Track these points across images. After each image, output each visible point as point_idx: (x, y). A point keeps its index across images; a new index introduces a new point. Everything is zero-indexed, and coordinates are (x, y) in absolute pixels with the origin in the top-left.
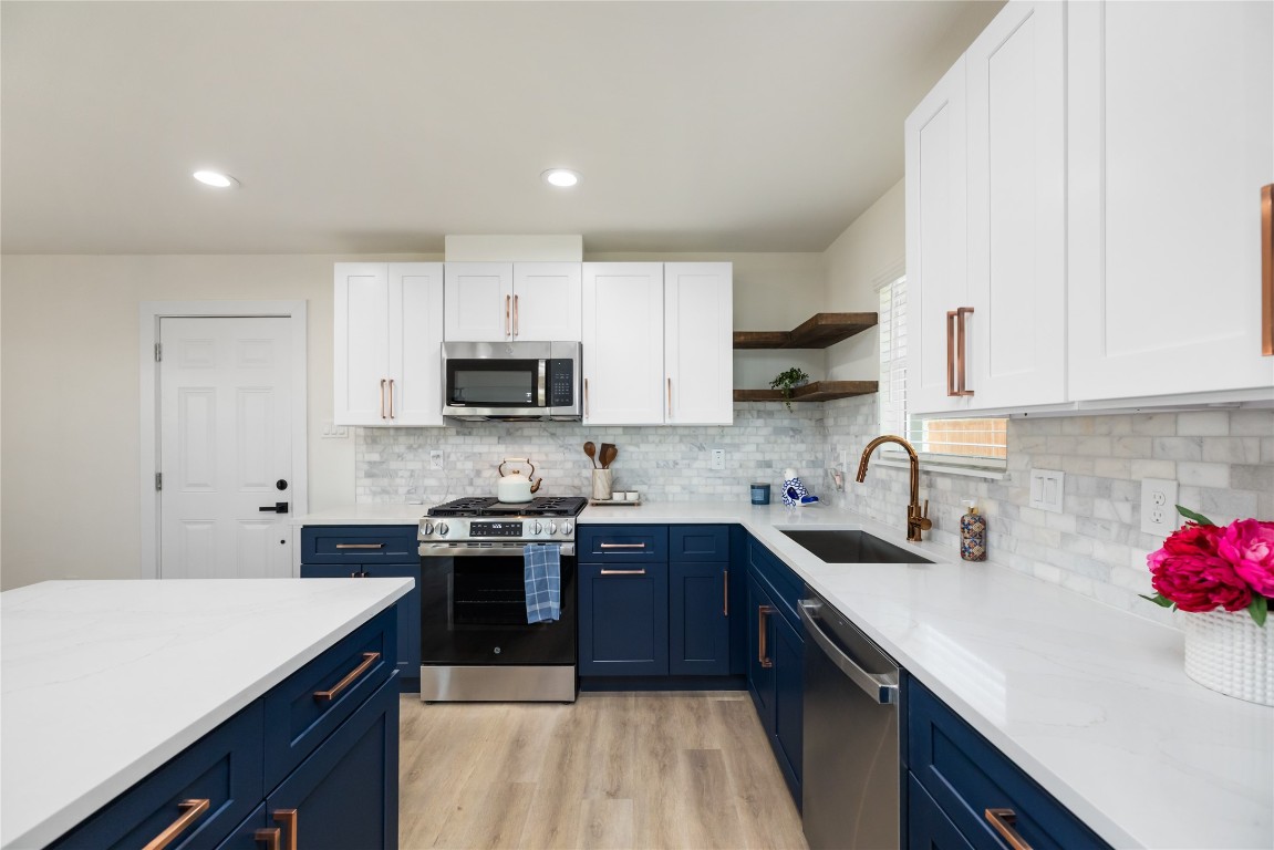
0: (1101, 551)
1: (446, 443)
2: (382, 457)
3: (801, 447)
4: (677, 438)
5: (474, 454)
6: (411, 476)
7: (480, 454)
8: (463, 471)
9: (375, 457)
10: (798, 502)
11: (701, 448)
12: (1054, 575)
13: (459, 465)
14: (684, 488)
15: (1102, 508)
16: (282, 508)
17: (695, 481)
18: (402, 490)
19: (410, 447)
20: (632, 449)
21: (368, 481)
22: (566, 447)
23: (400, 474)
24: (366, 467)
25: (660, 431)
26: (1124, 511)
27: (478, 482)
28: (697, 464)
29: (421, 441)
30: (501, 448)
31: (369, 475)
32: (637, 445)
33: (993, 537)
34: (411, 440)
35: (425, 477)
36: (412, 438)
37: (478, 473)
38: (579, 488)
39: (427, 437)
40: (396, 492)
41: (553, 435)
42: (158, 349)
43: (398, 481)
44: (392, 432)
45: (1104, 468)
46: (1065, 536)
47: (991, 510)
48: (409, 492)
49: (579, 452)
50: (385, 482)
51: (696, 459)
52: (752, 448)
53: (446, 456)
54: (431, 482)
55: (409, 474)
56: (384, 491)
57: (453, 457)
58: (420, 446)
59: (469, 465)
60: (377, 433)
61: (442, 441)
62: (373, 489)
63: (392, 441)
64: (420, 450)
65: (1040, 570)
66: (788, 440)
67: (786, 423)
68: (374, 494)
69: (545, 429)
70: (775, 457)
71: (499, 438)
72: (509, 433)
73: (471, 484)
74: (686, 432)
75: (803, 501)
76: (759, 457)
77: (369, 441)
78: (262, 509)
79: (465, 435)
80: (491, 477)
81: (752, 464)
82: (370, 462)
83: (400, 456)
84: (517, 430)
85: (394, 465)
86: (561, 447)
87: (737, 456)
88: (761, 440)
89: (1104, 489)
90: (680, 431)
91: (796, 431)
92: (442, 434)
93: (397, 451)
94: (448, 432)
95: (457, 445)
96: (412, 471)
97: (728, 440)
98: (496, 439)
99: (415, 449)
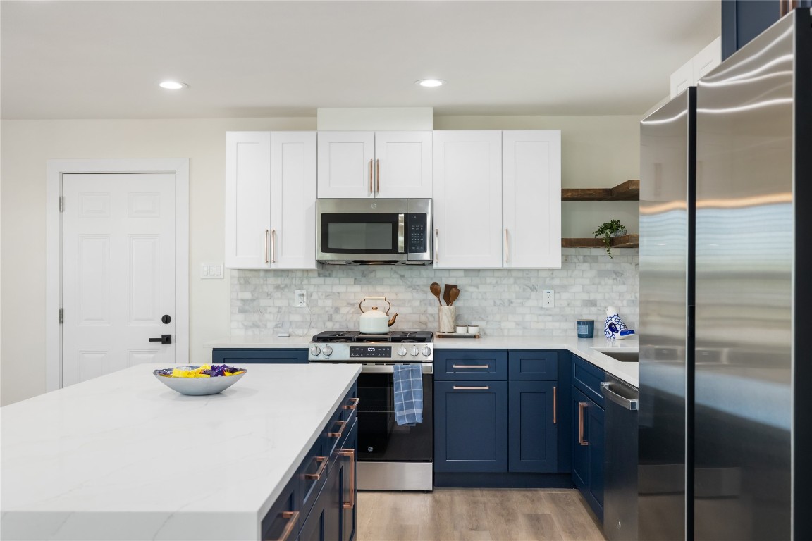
1: (309, 284)
2: (252, 295)
3: (623, 288)
4: (512, 280)
5: (334, 293)
6: (279, 312)
7: (339, 293)
8: (323, 308)
9: (247, 295)
10: (618, 335)
11: (533, 288)
13: (320, 303)
14: (518, 324)
16: (166, 339)
17: (528, 318)
18: (271, 325)
19: (278, 287)
20: (471, 289)
21: (241, 317)
22: (413, 287)
23: (269, 310)
24: (239, 304)
25: (497, 274)
27: (337, 317)
28: (530, 303)
29: (287, 281)
30: (357, 288)
31: (242, 311)
32: (477, 286)
34: (279, 281)
35: (290, 313)
36: (279, 278)
37: (337, 310)
38: (426, 324)
39: (292, 278)
40: (266, 326)
41: (402, 276)
42: (61, 201)
43: (267, 316)
44: (262, 274)
48: (276, 326)
49: (426, 293)
50: (256, 317)
51: (528, 298)
52: (579, 288)
53: (309, 295)
54: (296, 318)
55: (276, 310)
56: (255, 326)
57: (315, 296)
58: (286, 286)
59: (329, 303)
60: (248, 275)
61: (305, 282)
62: (246, 323)
63: (262, 282)
64: (286, 290)
66: (610, 281)
67: (609, 267)
68: (247, 328)
69: (395, 272)
70: (599, 297)
71: (355, 279)
72: (364, 275)
73: (330, 319)
74: (520, 274)
75: (622, 333)
76: (585, 296)
77: (242, 281)
78: (151, 340)
79: (325, 276)
80: (348, 313)
81: (579, 303)
82: (242, 300)
83: (269, 295)
84: (371, 272)
85: (264, 302)
86: (409, 287)
87: (565, 296)
88: (587, 282)
90: (514, 274)
91: (618, 274)
92: (306, 275)
93: (266, 290)
94: (311, 274)
95: (318, 285)
96: (280, 308)
97: (557, 282)
98: (352, 280)
99: (282, 289)
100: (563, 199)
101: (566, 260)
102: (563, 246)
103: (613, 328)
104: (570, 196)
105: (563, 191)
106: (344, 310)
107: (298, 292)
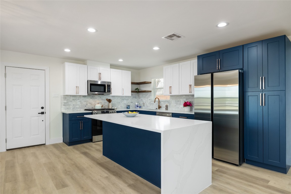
1: (81, 99)
2: (67, 101)
3: (136, 100)
5: (86, 101)
6: (74, 105)
7: (87, 101)
8: (84, 104)
9: (66, 101)
10: (138, 108)
11: (123, 100)
13: (83, 103)
14: (121, 106)
16: (42, 113)
17: (122, 105)
18: (72, 108)
19: (73, 100)
20: (113, 100)
21: (64, 107)
22: (102, 100)
23: (71, 105)
24: (63, 104)
25: (117, 97)
27: (87, 106)
28: (123, 102)
29: (76, 98)
30: (91, 100)
31: (64, 105)
32: (114, 99)
34: (74, 98)
35: (76, 105)
37: (87, 104)
38: (105, 107)
40: (70, 109)
41: (100, 97)
42: (5, 74)
43: (71, 106)
44: (69, 96)
45: (178, 100)
48: (73, 109)
49: (105, 101)
50: (68, 107)
51: (122, 102)
52: (130, 100)
54: (78, 106)
55: (73, 105)
56: (68, 109)
57: (82, 102)
58: (75, 99)
59: (85, 103)
60: (66, 96)
61: (80, 98)
62: (65, 108)
63: (69, 98)
66: (135, 99)
67: (134, 96)
68: (65, 109)
70: (133, 101)
72: (93, 97)
73: (85, 107)
74: (121, 97)
76: (131, 101)
77: (64, 98)
78: (39, 113)
81: (130, 102)
82: (64, 103)
83: (71, 101)
84: (94, 96)
85: (70, 103)
87: (128, 101)
88: (131, 99)
90: (120, 97)
91: (136, 97)
93: (70, 100)
94: (81, 97)
95: (83, 99)
96: (74, 104)
97: (127, 99)
98: (90, 98)
99: (74, 100)
100: (131, 84)
103: (137, 106)
104: (133, 83)
105: (131, 82)
106: (89, 104)
107: (78, 101)
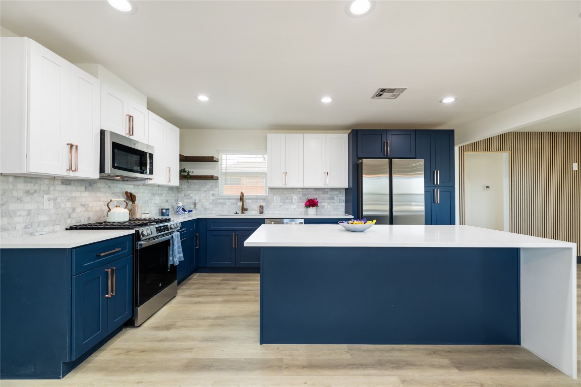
0: (287, 207)
1: (54, 190)
4: (148, 191)
5: (72, 197)
6: (28, 214)
7: (75, 197)
8: (65, 209)
11: (154, 195)
12: (279, 212)
13: (63, 205)
15: (287, 201)
17: (152, 209)
18: (20, 227)
19: (27, 192)
23: (19, 213)
25: (144, 188)
26: (290, 201)
27: (74, 215)
28: (153, 201)
29: (36, 187)
30: (86, 194)
32: (138, 193)
33: (264, 209)
34: (30, 187)
35: (39, 214)
36: (29, 184)
37: (74, 210)
39: (41, 185)
40: (15, 228)
41: (109, 187)
43: (16, 219)
44: (11, 179)
45: (287, 195)
46: (281, 206)
47: (264, 204)
48: (26, 227)
49: (122, 197)
50: (4, 221)
51: (152, 199)
53: (55, 199)
54: (43, 218)
55: (26, 213)
56: (3, 229)
57: (59, 200)
58: (35, 192)
59: (69, 205)
61: (52, 188)
63: (11, 187)
64: (36, 195)
65: (275, 212)
69: (106, 184)
71: (86, 188)
72: (90, 185)
73: (70, 217)
75: (188, 212)
79: (67, 184)
80: (81, 211)
83: (19, 199)
85: (13, 206)
86: (113, 193)
89: (287, 198)
90: (149, 188)
92: (52, 182)
93: (16, 195)
94: (56, 182)
95: (62, 192)
96: (29, 210)
97: (160, 192)
98: (83, 188)
99: (32, 194)
101: (181, 184)
102: (180, 179)
103: (184, 210)
104: (181, 158)
106: (79, 210)
107: (46, 197)
